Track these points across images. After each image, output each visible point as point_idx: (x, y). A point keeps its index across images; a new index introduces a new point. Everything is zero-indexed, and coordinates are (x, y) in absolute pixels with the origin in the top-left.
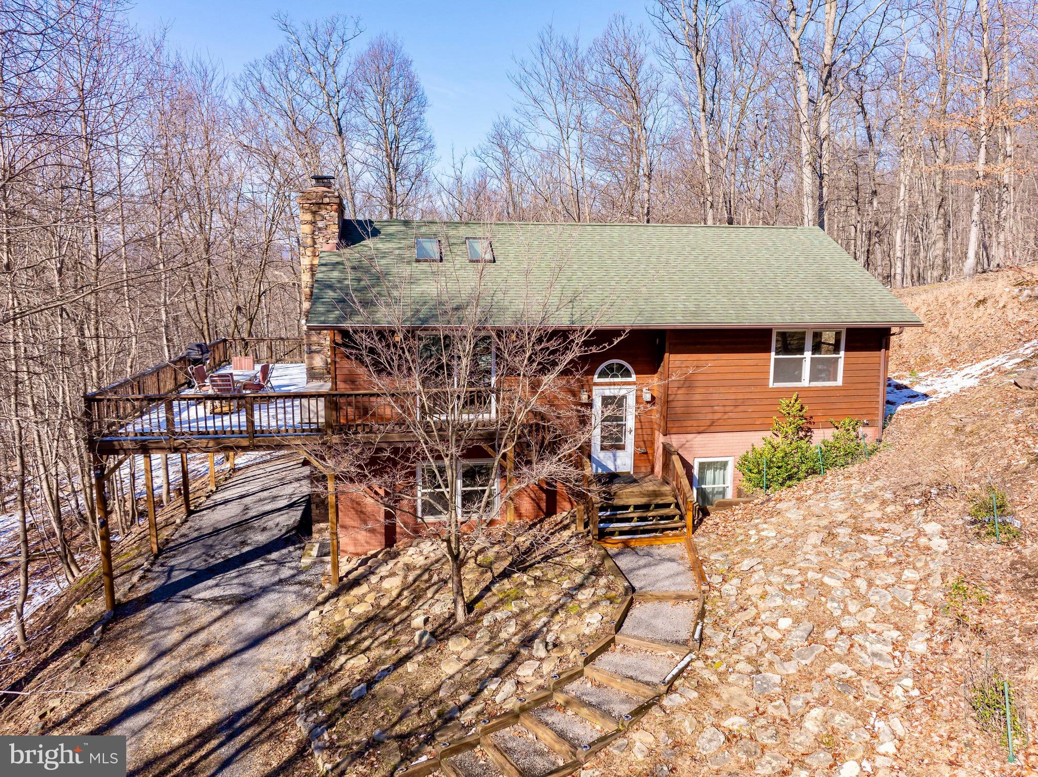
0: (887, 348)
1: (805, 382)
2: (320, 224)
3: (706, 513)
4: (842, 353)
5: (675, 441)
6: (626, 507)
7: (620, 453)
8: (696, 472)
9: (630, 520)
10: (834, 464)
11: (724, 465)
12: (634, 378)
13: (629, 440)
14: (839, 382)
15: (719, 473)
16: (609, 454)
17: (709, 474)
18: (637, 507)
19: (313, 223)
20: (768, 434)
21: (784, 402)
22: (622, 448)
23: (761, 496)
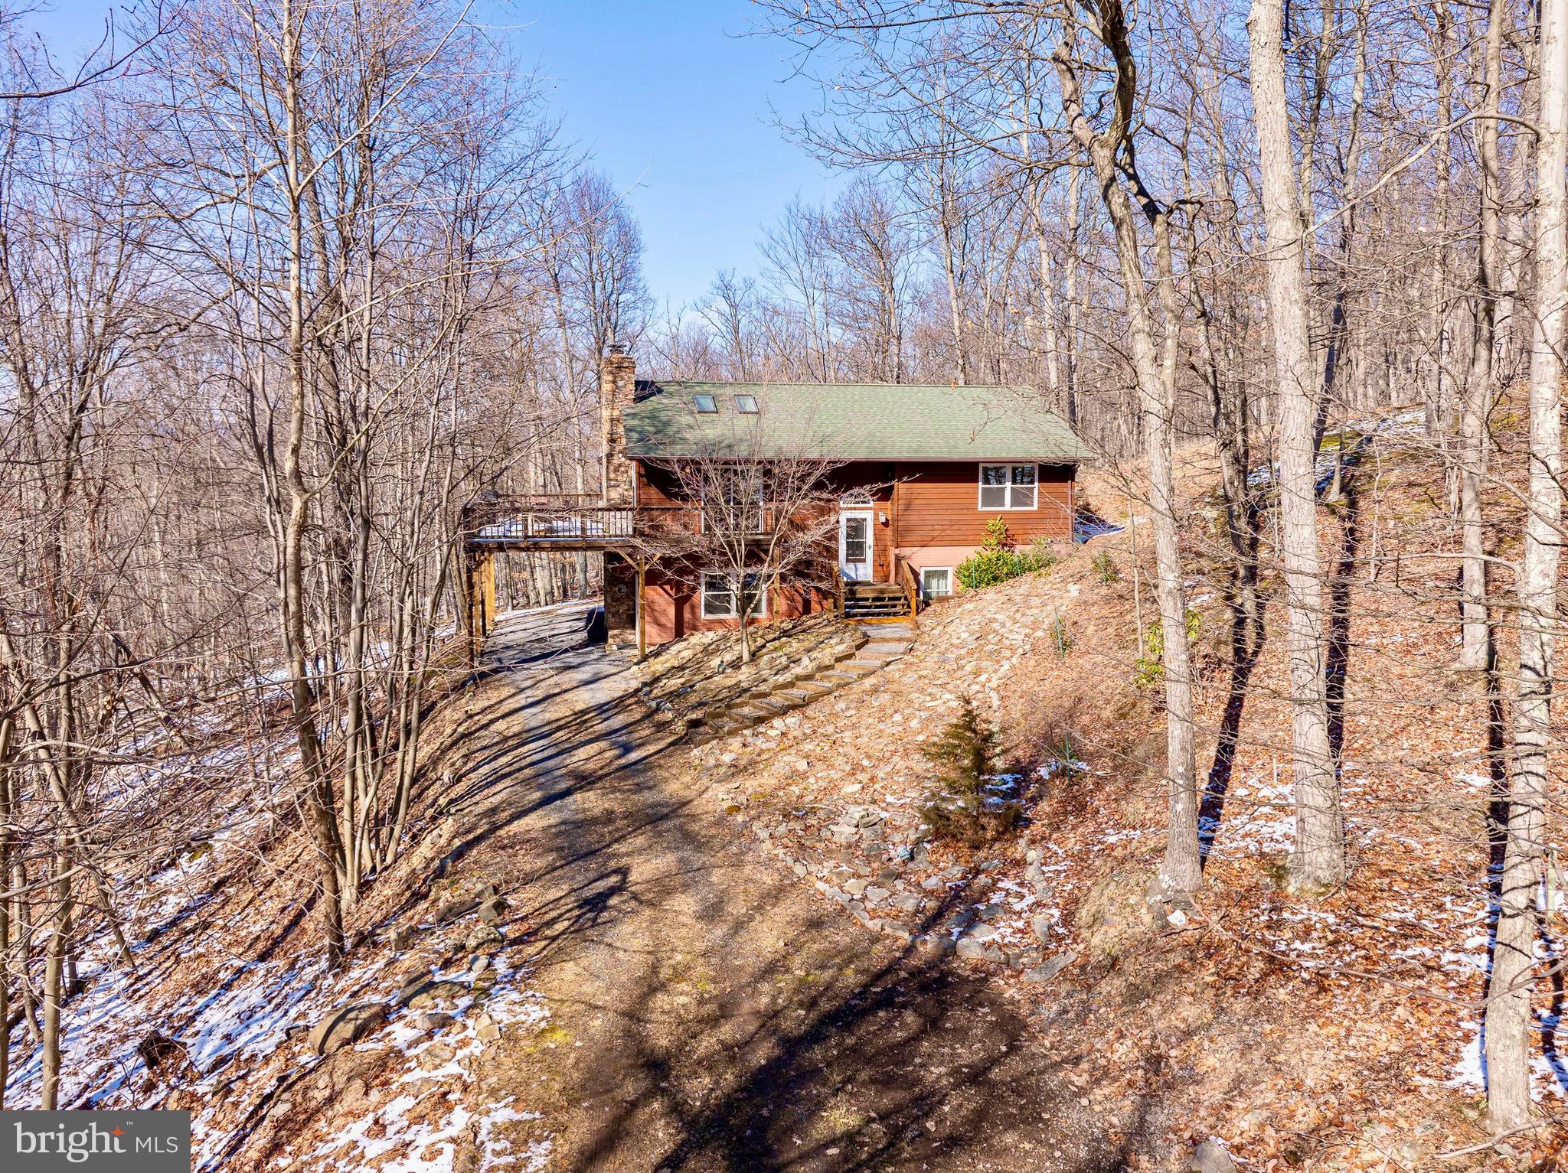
0: (1073, 480)
1: (1007, 507)
2: (621, 383)
3: (928, 605)
4: (1036, 484)
5: (906, 551)
6: (867, 599)
7: (860, 565)
8: (922, 578)
9: (869, 607)
10: (1030, 569)
11: (943, 574)
12: (872, 504)
13: (869, 554)
14: (1035, 507)
15: (942, 582)
16: (852, 565)
17: (934, 582)
18: (874, 599)
19: (614, 382)
20: (979, 549)
21: (991, 522)
22: (864, 561)
23: (972, 592)
